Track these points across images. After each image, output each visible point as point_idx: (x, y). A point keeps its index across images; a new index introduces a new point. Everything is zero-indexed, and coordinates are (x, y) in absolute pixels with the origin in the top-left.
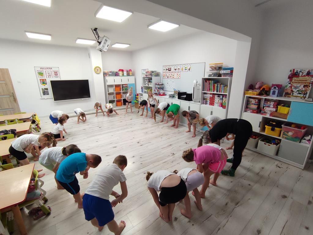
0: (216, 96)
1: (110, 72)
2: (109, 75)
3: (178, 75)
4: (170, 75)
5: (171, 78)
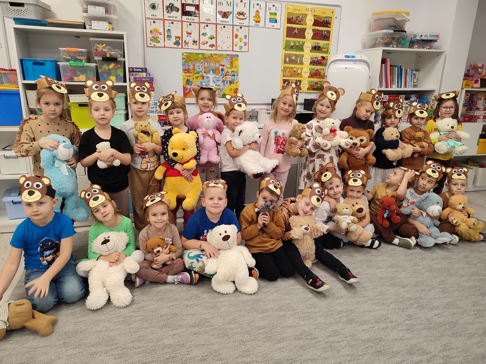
3: (236, 36)
4: (190, 34)
5: (197, 47)
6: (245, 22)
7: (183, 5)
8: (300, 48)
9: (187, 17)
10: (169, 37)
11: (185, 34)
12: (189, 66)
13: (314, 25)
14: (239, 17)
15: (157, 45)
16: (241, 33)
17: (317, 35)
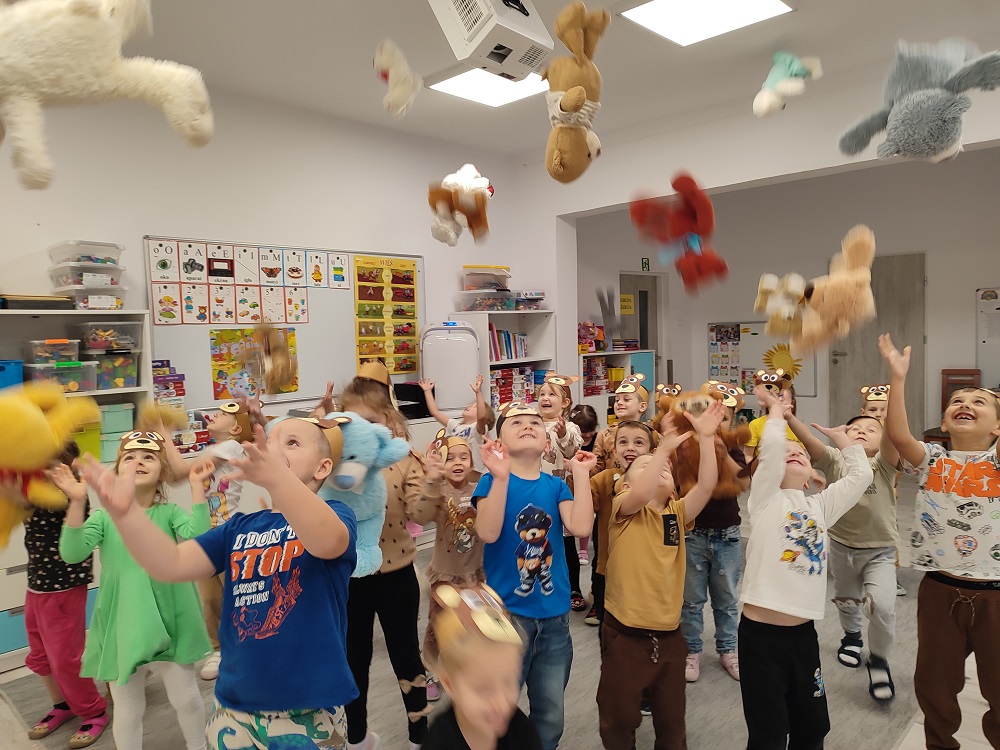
3: (290, 302)
4: (222, 301)
5: (233, 320)
6: (301, 282)
7: (210, 262)
8: (378, 313)
9: (216, 278)
10: (189, 307)
11: (213, 303)
12: (221, 350)
13: (393, 282)
14: (291, 275)
15: (171, 321)
16: (296, 297)
17: (399, 295)
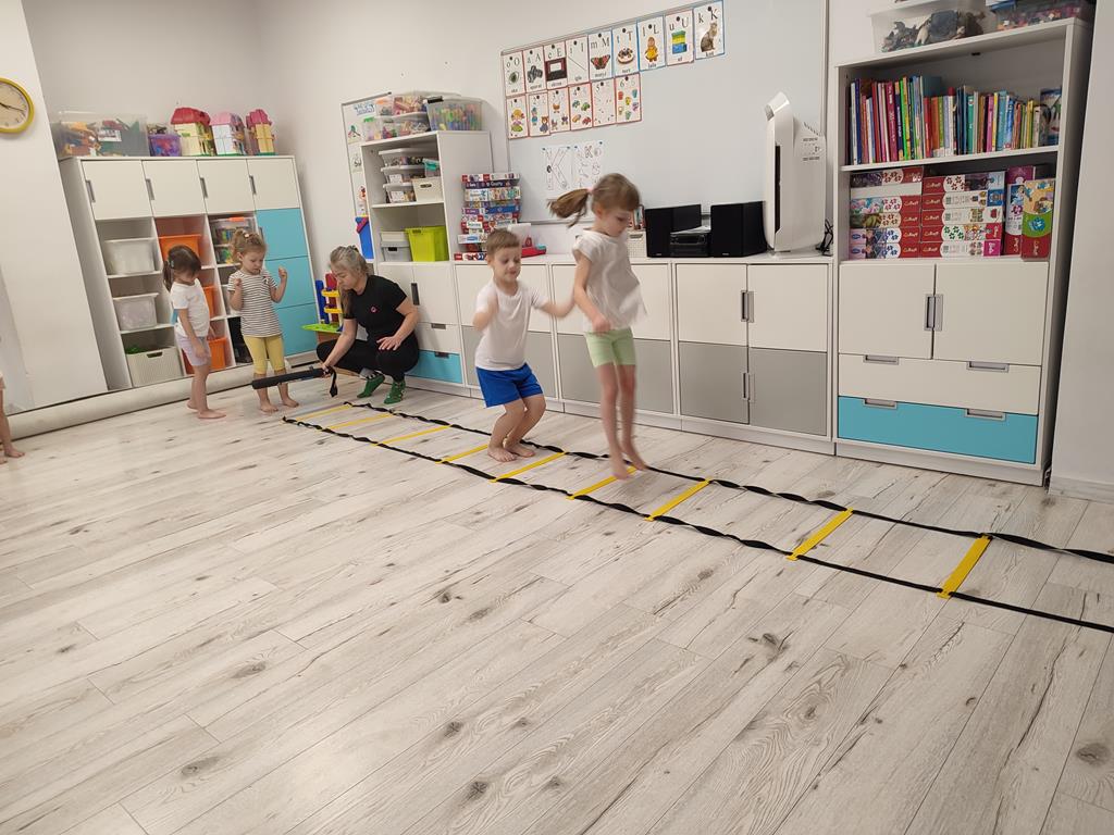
0: (953, 188)
1: (110, 126)
2: (106, 149)
3: (621, 96)
4: (558, 107)
5: (568, 127)
6: (633, 68)
7: (547, 65)
9: (555, 81)
10: (535, 119)
11: (552, 111)
14: (622, 60)
15: (520, 134)
16: (627, 88)
